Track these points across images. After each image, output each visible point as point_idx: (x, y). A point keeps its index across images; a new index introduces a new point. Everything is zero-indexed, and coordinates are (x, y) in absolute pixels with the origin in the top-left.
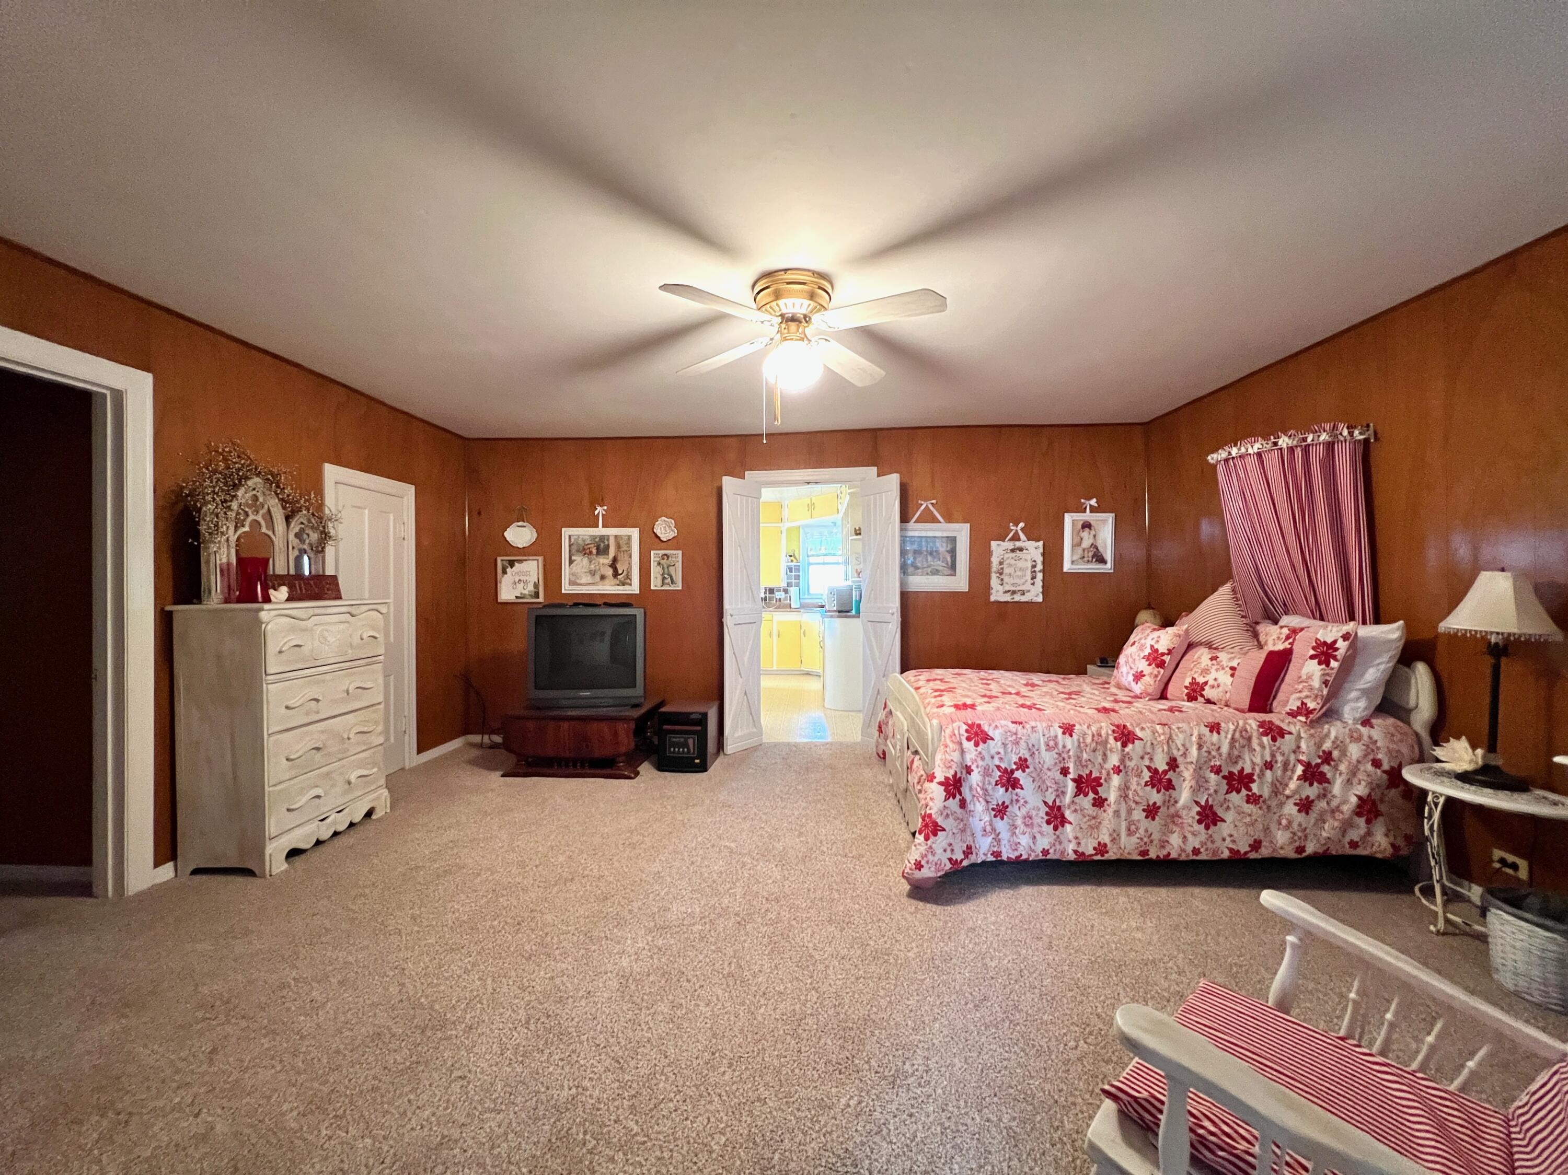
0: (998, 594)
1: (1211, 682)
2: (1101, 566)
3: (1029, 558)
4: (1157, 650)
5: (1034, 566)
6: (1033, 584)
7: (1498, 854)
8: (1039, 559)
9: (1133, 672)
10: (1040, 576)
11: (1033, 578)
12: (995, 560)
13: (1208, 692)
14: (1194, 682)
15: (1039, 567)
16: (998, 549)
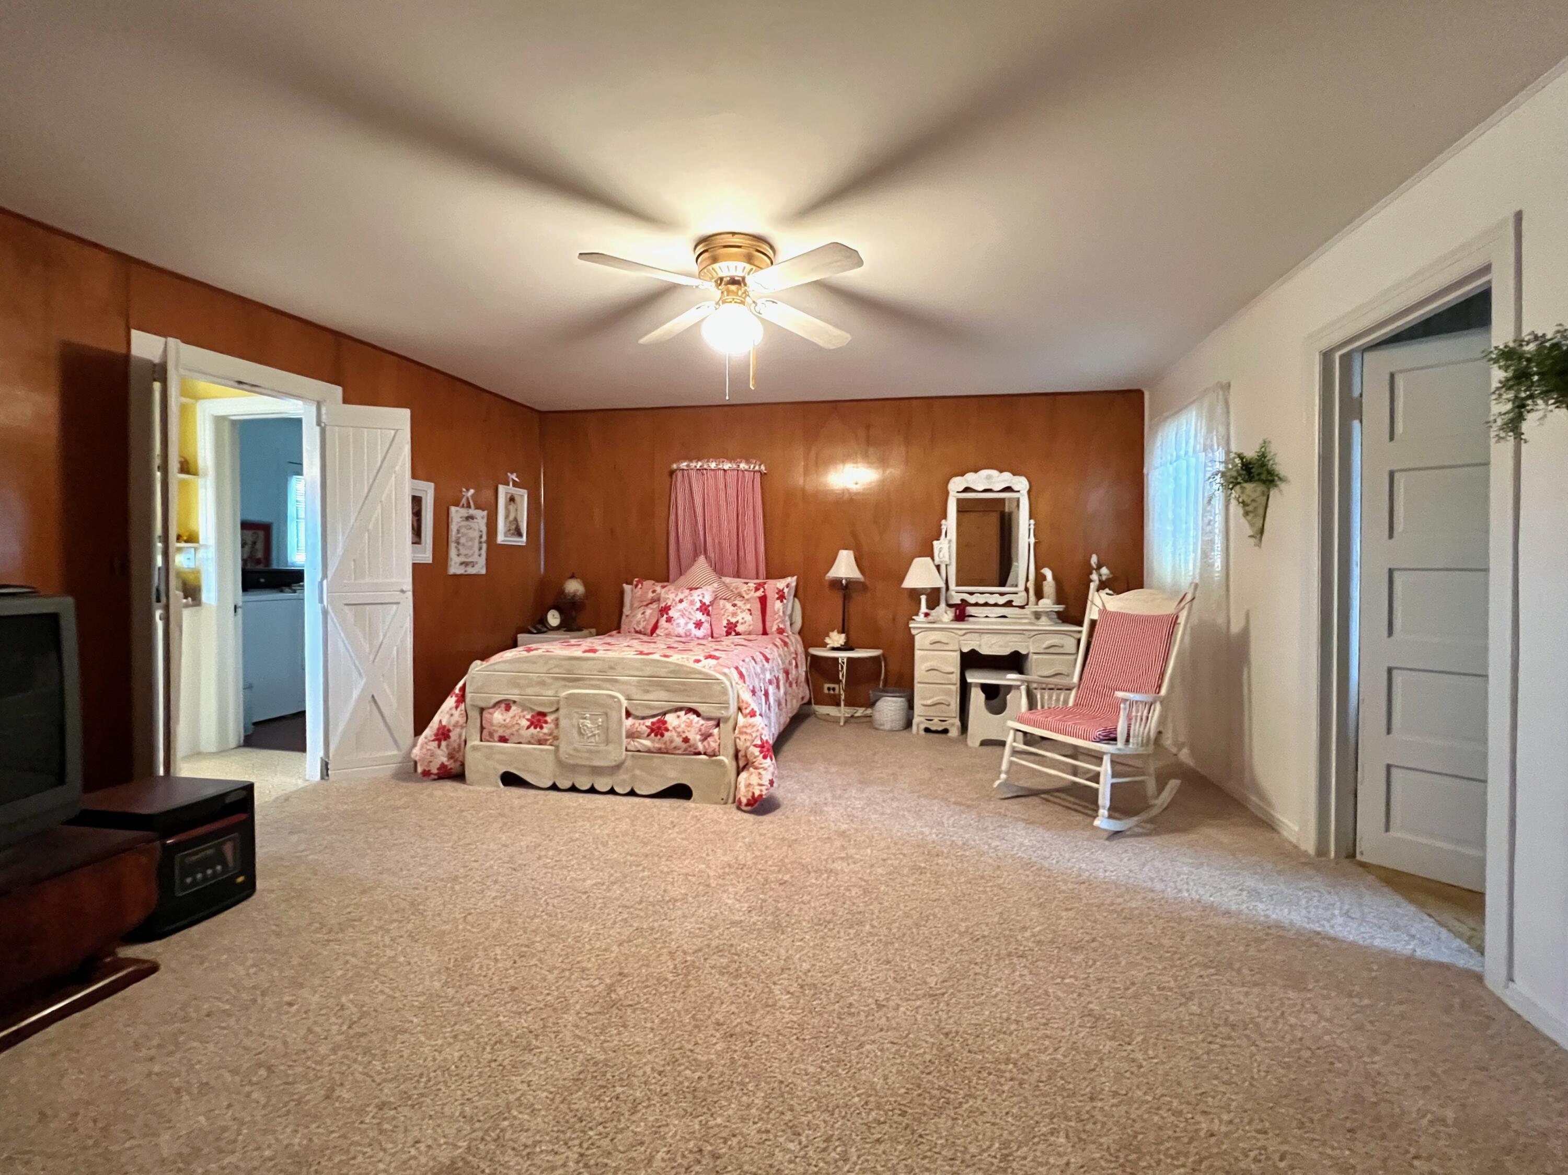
0: (455, 568)
1: (741, 621)
2: (519, 539)
3: (477, 527)
4: (704, 604)
5: (481, 537)
6: (480, 555)
7: (827, 686)
8: (484, 529)
9: (692, 622)
10: (484, 546)
11: (480, 549)
12: (454, 527)
13: (739, 628)
14: (729, 623)
15: (484, 538)
16: (457, 513)
